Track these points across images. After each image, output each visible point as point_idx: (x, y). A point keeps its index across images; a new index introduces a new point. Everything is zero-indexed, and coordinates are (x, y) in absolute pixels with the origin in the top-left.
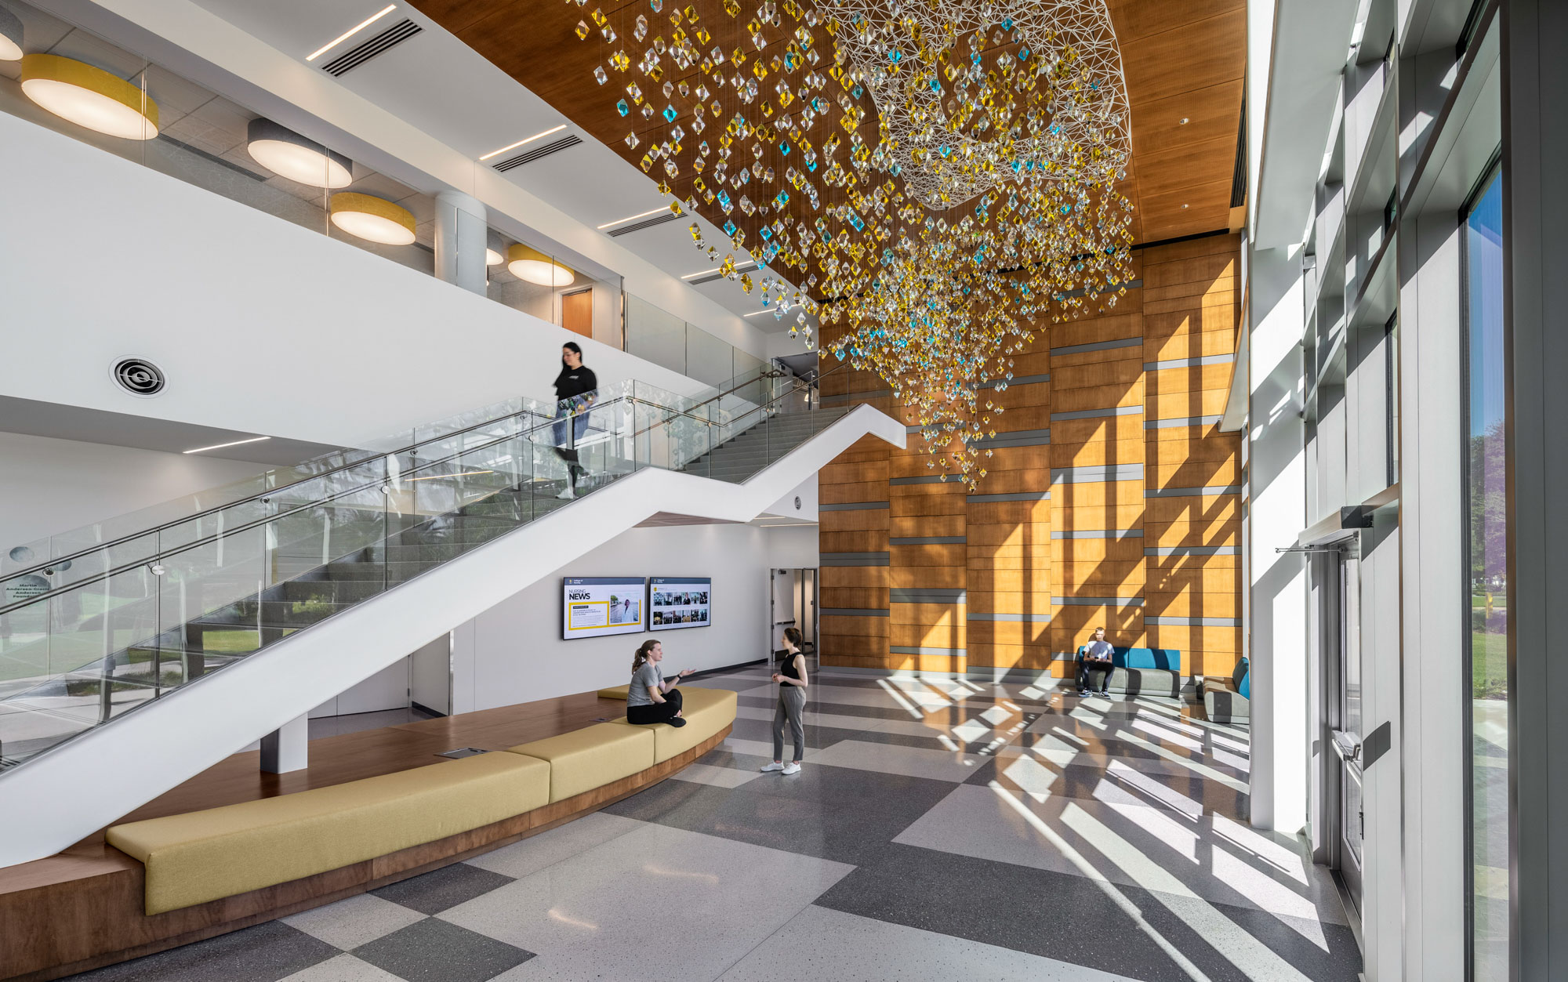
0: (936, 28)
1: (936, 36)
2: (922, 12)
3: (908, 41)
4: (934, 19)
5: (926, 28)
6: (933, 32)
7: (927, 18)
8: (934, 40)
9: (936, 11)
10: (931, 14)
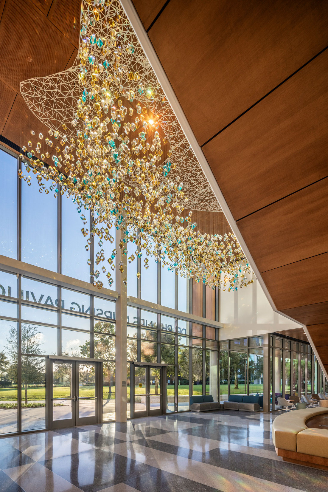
0: (176, 159)
1: (175, 156)
2: (183, 163)
3: (185, 150)
4: (179, 162)
5: (180, 158)
6: (177, 157)
7: (181, 161)
8: (175, 154)
9: (179, 165)
10: (180, 163)
